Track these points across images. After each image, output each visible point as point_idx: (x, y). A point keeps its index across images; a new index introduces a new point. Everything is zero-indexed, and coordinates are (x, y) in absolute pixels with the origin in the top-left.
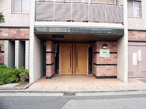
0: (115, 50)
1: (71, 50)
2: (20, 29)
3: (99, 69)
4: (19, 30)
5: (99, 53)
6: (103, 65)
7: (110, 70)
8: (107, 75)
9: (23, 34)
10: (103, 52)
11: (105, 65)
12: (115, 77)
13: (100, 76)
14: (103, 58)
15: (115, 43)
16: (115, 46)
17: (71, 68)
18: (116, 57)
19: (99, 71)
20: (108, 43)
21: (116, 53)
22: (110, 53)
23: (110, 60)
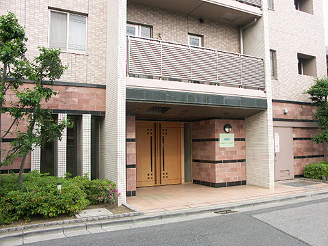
0: (242, 135)
1: (153, 135)
2: (69, 88)
3: (219, 169)
4: (67, 91)
5: (218, 140)
6: (225, 162)
7: (235, 170)
8: (232, 180)
9: (76, 100)
10: (225, 139)
11: (228, 161)
12: (244, 183)
13: (221, 182)
14: (224, 149)
15: (241, 122)
16: (241, 127)
17: (153, 173)
18: (244, 148)
19: (220, 174)
20: (231, 122)
21: (244, 140)
22: (235, 140)
23: (235, 152)
